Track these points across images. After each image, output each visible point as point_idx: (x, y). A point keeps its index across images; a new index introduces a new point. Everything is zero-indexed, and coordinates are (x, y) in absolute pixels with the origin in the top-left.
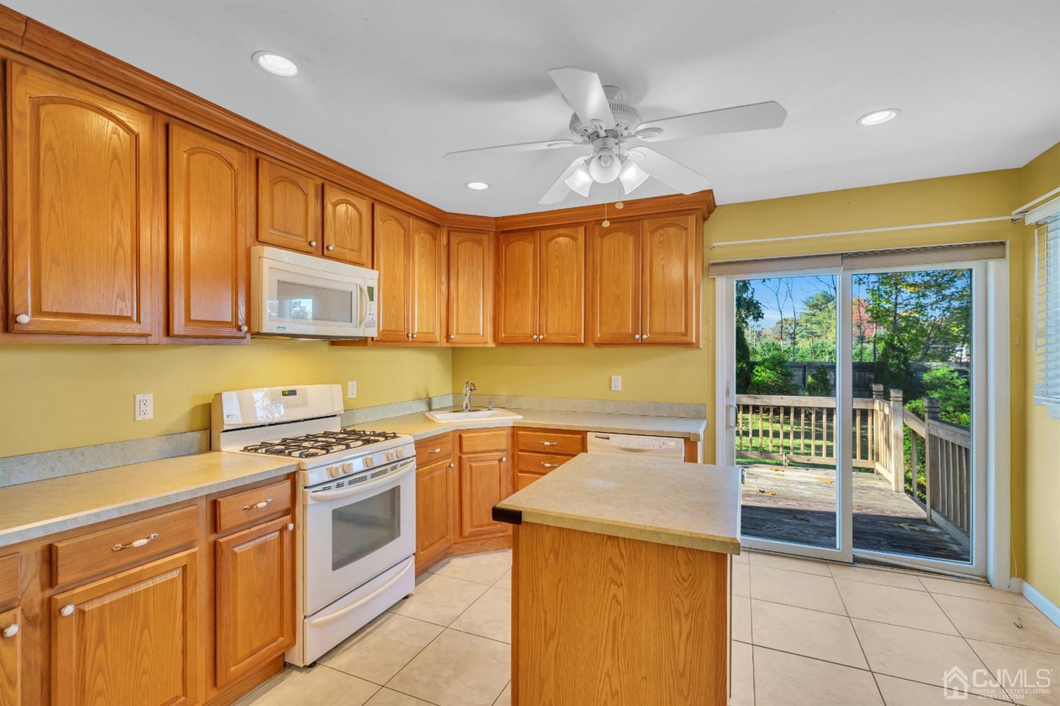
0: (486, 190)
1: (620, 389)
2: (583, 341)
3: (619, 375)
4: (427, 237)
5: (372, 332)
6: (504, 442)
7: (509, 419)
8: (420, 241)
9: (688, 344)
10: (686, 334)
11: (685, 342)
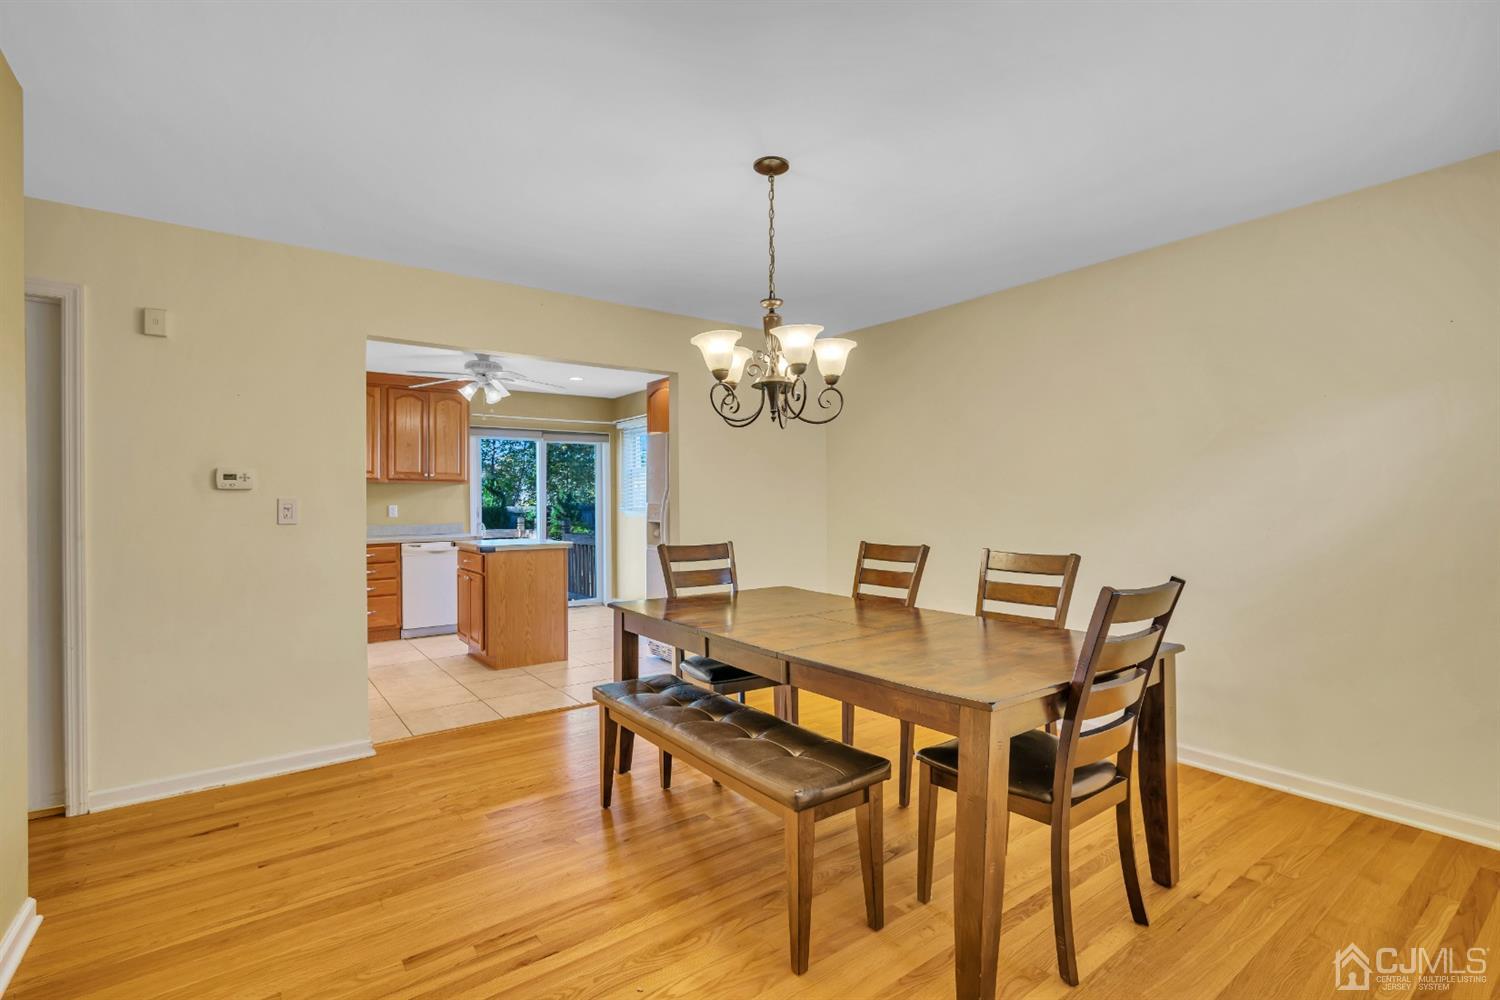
1: (396, 516)
9: (461, 482)
10: (461, 474)
11: (459, 480)
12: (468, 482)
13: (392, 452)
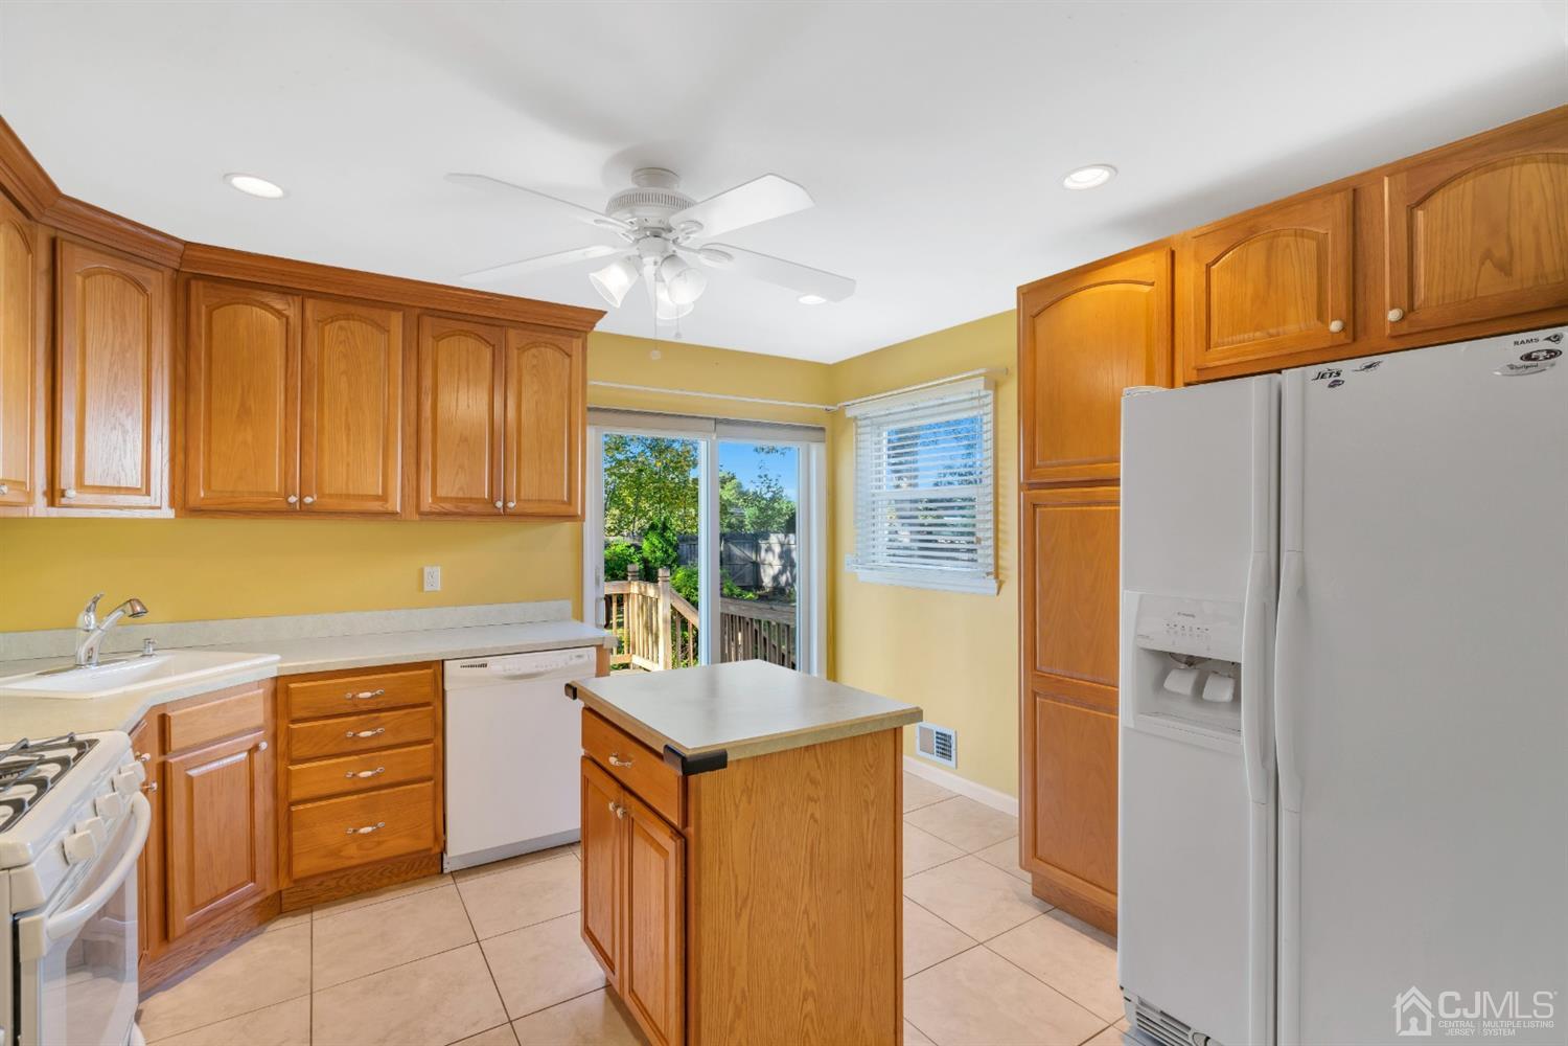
0: (280, 198)
1: (439, 589)
2: (398, 509)
3: (437, 565)
6: (257, 712)
9: (571, 517)
10: (570, 502)
11: (567, 514)
12: (582, 518)
13: (426, 456)
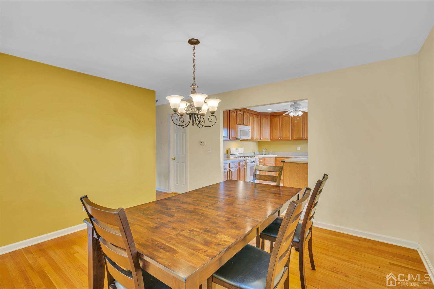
1: (299, 150)
2: (291, 139)
3: (299, 147)
4: (257, 118)
5: (250, 138)
6: (274, 160)
7: (275, 156)
8: (256, 119)
